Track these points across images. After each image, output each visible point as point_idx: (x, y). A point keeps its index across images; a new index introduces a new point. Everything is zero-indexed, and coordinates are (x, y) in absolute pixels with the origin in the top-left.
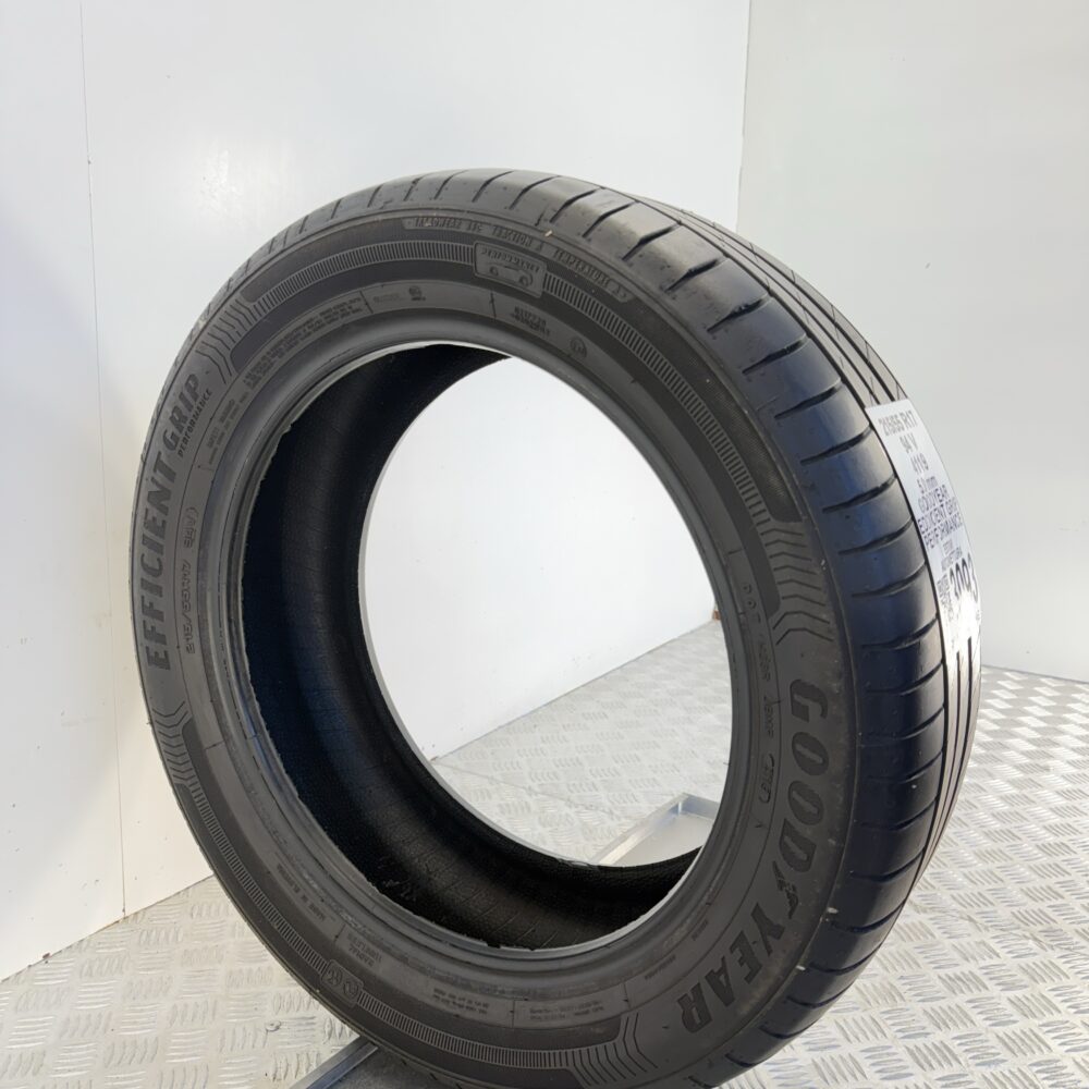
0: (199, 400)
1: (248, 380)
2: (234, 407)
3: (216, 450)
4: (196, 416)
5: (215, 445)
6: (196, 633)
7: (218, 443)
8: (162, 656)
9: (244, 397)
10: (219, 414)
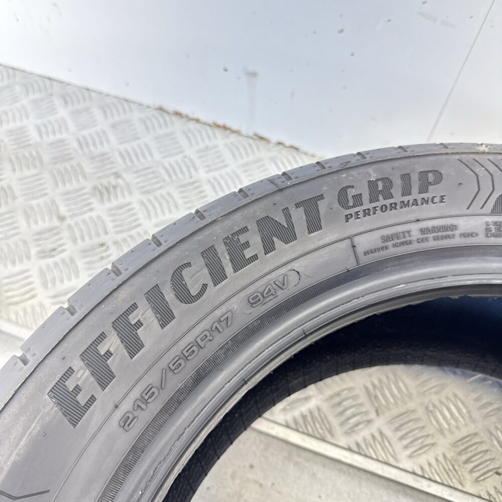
0: (425, 196)
1: (493, 227)
2: (450, 233)
3: (387, 248)
4: (405, 205)
5: (390, 244)
6: (155, 407)
7: (395, 246)
8: (82, 399)
9: (471, 235)
10: (430, 224)
